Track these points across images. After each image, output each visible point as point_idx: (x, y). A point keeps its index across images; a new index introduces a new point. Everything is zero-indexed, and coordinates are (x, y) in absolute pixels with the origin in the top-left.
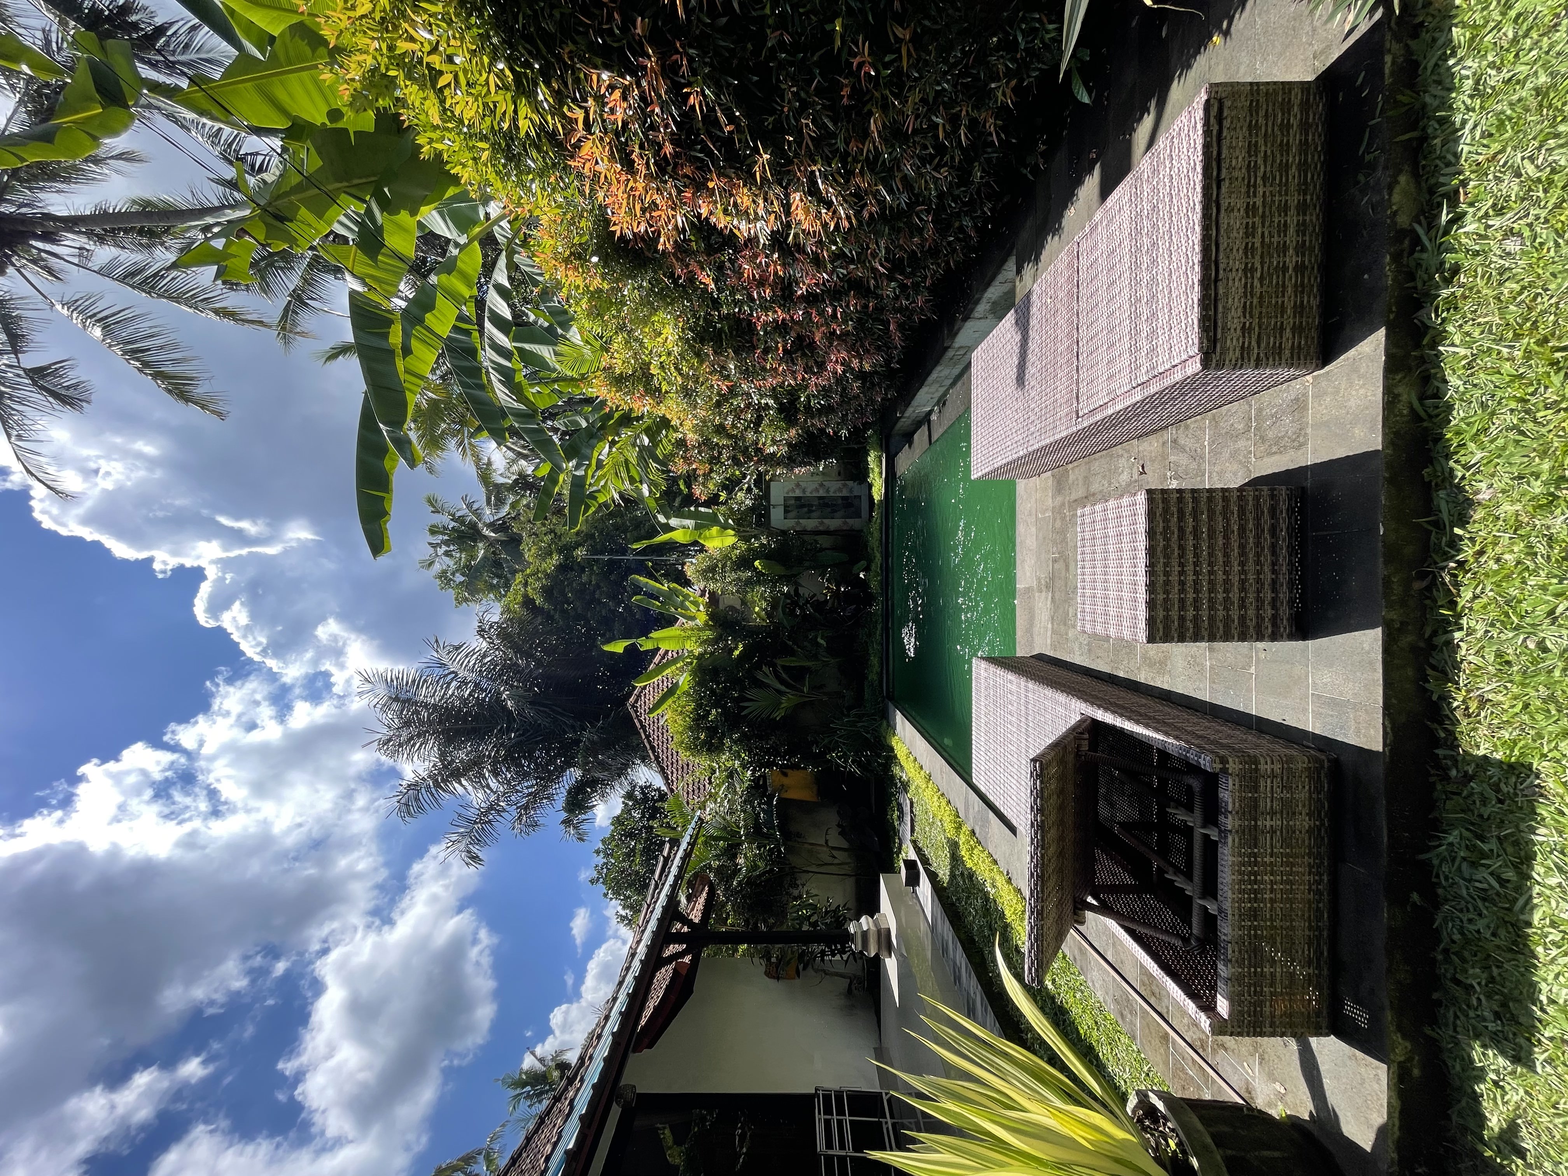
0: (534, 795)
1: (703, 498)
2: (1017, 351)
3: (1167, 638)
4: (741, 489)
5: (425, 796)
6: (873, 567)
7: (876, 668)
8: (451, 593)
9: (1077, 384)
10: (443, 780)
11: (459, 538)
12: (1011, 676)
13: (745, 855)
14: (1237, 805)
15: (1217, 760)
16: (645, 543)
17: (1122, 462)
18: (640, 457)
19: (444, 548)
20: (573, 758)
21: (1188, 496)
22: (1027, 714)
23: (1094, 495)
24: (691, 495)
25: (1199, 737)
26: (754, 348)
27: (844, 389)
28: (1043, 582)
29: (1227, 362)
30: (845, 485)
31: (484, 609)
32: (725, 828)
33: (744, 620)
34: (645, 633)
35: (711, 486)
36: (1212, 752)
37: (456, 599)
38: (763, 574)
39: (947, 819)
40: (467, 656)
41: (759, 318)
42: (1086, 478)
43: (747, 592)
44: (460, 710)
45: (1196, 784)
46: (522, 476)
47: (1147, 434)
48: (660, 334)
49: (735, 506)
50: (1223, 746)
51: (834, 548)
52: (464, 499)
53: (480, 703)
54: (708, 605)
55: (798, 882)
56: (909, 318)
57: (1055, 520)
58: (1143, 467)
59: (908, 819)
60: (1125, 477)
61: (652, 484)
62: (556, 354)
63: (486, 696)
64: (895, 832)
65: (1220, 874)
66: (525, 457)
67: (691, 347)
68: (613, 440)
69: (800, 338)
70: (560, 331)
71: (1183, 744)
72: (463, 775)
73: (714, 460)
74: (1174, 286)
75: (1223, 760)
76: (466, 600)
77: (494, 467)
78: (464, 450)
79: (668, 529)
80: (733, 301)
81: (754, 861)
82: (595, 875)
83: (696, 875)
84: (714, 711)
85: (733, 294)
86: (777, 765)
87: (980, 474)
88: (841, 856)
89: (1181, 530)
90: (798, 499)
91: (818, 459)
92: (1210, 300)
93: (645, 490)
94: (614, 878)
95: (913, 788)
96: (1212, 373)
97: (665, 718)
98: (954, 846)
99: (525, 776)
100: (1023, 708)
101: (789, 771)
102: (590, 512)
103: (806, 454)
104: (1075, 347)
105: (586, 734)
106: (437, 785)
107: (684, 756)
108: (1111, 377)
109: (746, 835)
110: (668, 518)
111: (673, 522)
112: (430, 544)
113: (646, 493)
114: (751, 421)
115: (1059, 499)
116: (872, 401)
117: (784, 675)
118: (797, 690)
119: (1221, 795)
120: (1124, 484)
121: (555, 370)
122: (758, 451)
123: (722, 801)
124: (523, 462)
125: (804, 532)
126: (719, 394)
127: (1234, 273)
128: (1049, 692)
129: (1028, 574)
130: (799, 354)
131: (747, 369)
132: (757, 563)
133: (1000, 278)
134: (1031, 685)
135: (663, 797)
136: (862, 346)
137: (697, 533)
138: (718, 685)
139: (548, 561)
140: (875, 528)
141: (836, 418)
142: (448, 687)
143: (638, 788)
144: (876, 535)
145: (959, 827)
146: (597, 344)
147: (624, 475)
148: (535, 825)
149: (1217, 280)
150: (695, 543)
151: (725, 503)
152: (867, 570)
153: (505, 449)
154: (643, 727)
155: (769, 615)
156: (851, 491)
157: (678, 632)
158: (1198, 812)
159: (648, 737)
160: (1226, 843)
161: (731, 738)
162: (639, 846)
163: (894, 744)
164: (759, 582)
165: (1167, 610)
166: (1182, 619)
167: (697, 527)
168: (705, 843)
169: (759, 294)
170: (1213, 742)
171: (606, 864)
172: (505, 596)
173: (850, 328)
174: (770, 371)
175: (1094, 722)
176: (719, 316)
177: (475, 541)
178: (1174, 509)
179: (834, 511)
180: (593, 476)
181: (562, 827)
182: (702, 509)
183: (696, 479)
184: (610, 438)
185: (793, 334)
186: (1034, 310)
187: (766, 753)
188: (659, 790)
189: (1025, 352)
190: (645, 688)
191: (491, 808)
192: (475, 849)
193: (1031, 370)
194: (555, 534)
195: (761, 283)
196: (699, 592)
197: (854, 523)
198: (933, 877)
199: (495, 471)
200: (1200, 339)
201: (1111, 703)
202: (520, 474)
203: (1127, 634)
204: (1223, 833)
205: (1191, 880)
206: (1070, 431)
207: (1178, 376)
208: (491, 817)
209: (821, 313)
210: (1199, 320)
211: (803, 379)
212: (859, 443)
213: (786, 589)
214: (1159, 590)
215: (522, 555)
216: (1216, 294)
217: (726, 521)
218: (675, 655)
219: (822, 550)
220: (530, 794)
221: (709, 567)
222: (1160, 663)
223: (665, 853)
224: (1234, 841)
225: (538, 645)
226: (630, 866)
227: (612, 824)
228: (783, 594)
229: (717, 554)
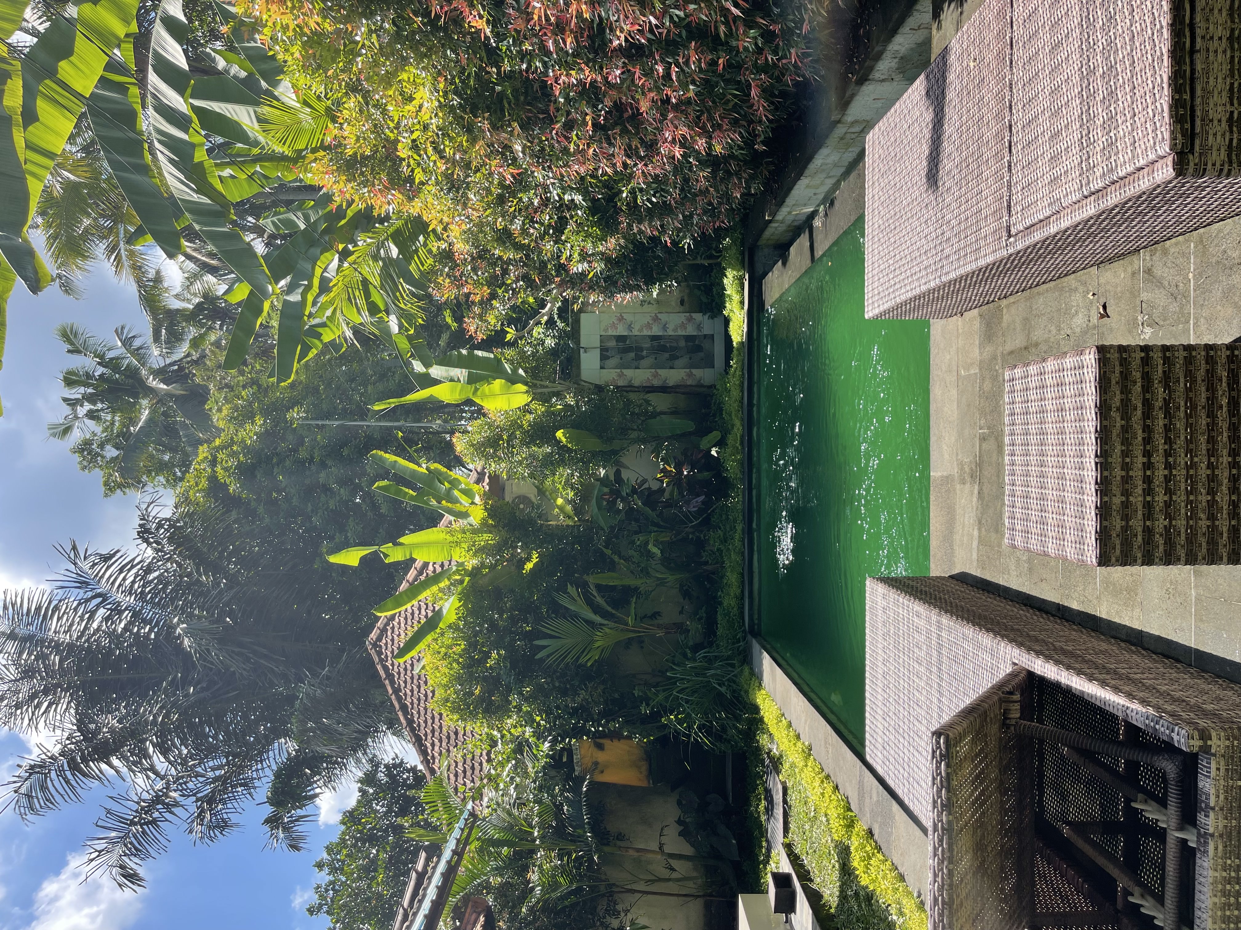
0: (223, 780)
1: (481, 336)
2: (928, 136)
3: (1126, 560)
4: (539, 323)
5: (56, 783)
6: (730, 440)
7: (735, 590)
8: (98, 475)
9: (1009, 187)
10: (84, 760)
11: (111, 390)
12: (918, 607)
13: (540, 866)
14: (1222, 797)
15: (1196, 733)
16: (393, 402)
17: (1077, 299)
18: (385, 275)
19: (87, 406)
20: (285, 723)
21: (1157, 357)
22: (940, 662)
23: (1037, 345)
24: (462, 331)
25: (1174, 700)
26: (551, 121)
27: (686, 180)
28: (967, 469)
29: (1209, 166)
30: (690, 319)
31: (148, 499)
32: (511, 827)
33: (540, 517)
34: (393, 538)
35: (491, 319)
36: (1189, 723)
37: (106, 484)
38: (569, 450)
39: (833, 813)
40: (121, 571)
41: (557, 80)
42: (1026, 320)
43: (545, 477)
44: (110, 651)
45: (1170, 768)
46: (209, 298)
47: (1110, 260)
48: (411, 99)
49: (529, 350)
50: (1206, 714)
51: (675, 412)
52: (119, 333)
53: (140, 641)
54: (486, 496)
55: (619, 907)
56: (779, 80)
57: (983, 379)
58: (1104, 307)
59: (779, 812)
60: (1079, 321)
61: (403, 315)
62: (261, 120)
63: (151, 630)
64: (762, 831)
65: (1197, 895)
66: (213, 270)
67: (459, 119)
68: (345, 249)
69: (618, 107)
70: (263, 84)
71: (1151, 711)
72: (113, 752)
73: (494, 282)
74: (1137, 55)
75: (1204, 735)
76: (120, 486)
77: (166, 285)
78: (118, 258)
79: (429, 381)
80: (520, 52)
81: (553, 876)
82: (315, 899)
83: (466, 899)
84: (494, 655)
85: (518, 42)
86: (588, 733)
87: (877, 311)
88: (682, 868)
89: (1147, 405)
90: (620, 339)
91: (650, 281)
92: (1183, 77)
93: (393, 323)
94: (345, 905)
95: (786, 765)
96: (1190, 182)
97: (422, 663)
98: (844, 852)
99: (211, 751)
100: (935, 654)
101: (606, 742)
102: (311, 355)
103: (633, 273)
104: (1007, 134)
105: (304, 687)
106: (74, 766)
107: (451, 721)
108: (1055, 180)
109: (542, 837)
110: (427, 365)
111: (436, 371)
112: (65, 400)
113: (394, 328)
114: (550, 225)
115: (989, 349)
116: (727, 197)
117: (599, 600)
118: (619, 621)
119: (1201, 784)
120: (1078, 330)
121: (256, 143)
122: (561, 268)
123: (507, 787)
124: (210, 278)
125: (630, 388)
126: (501, 185)
127: (1216, 43)
128: (969, 631)
129: (946, 456)
130: (617, 130)
131: (543, 149)
132: (559, 434)
133: (911, 22)
134: (945, 620)
135: (419, 780)
136: (711, 118)
137: (471, 388)
138: (501, 616)
139: (248, 427)
140: (733, 382)
141: (674, 223)
142: (91, 618)
143: (382, 768)
144: (735, 393)
145: (850, 825)
146: (321, 107)
147: (361, 302)
148: (223, 825)
149: (1193, 51)
150: (469, 402)
151: (512, 344)
152: (721, 443)
153: (181, 258)
154: (390, 676)
155: (578, 511)
156: (699, 327)
157: (442, 536)
158: (1173, 809)
159: (397, 691)
160: (1206, 852)
161: (520, 693)
162: (383, 856)
163: (759, 701)
164: (562, 462)
165: (1126, 518)
166: (1148, 532)
167: (472, 380)
168: (480, 851)
169: (556, 42)
170: (1192, 708)
171: (332, 883)
172: (181, 479)
173: (691, 94)
174: (574, 155)
175: (1031, 675)
176: (499, 73)
177: (136, 396)
178: (1137, 375)
179: (673, 358)
180: (314, 303)
181: (267, 828)
182: (479, 353)
183: (469, 308)
184: (341, 247)
185: (608, 102)
186: (951, 77)
187: (572, 715)
188: (414, 770)
189: (939, 137)
190: (392, 618)
191: (157, 800)
192: (132, 863)
193: (947, 165)
194: (259, 386)
195: (560, 28)
196: (474, 475)
197: (704, 375)
198: (814, 898)
199: (167, 290)
200: (1172, 132)
201: (1055, 649)
202: (206, 296)
203: (1070, 552)
204: (1204, 837)
205: (1163, 905)
206: (999, 255)
207: (1144, 184)
208: (156, 815)
209: (648, 73)
210: (1171, 107)
211: (625, 165)
212: (711, 257)
213: (603, 472)
214: (1116, 489)
215: (207, 417)
216: (1193, 71)
217: (515, 371)
218: (439, 570)
219: (655, 415)
220: (216, 779)
221: (488, 439)
222: (1129, 590)
223: (420, 867)
224: (1216, 849)
225: (231, 555)
226: (369, 887)
227: (343, 823)
228: (598, 479)
229: (500, 421)
